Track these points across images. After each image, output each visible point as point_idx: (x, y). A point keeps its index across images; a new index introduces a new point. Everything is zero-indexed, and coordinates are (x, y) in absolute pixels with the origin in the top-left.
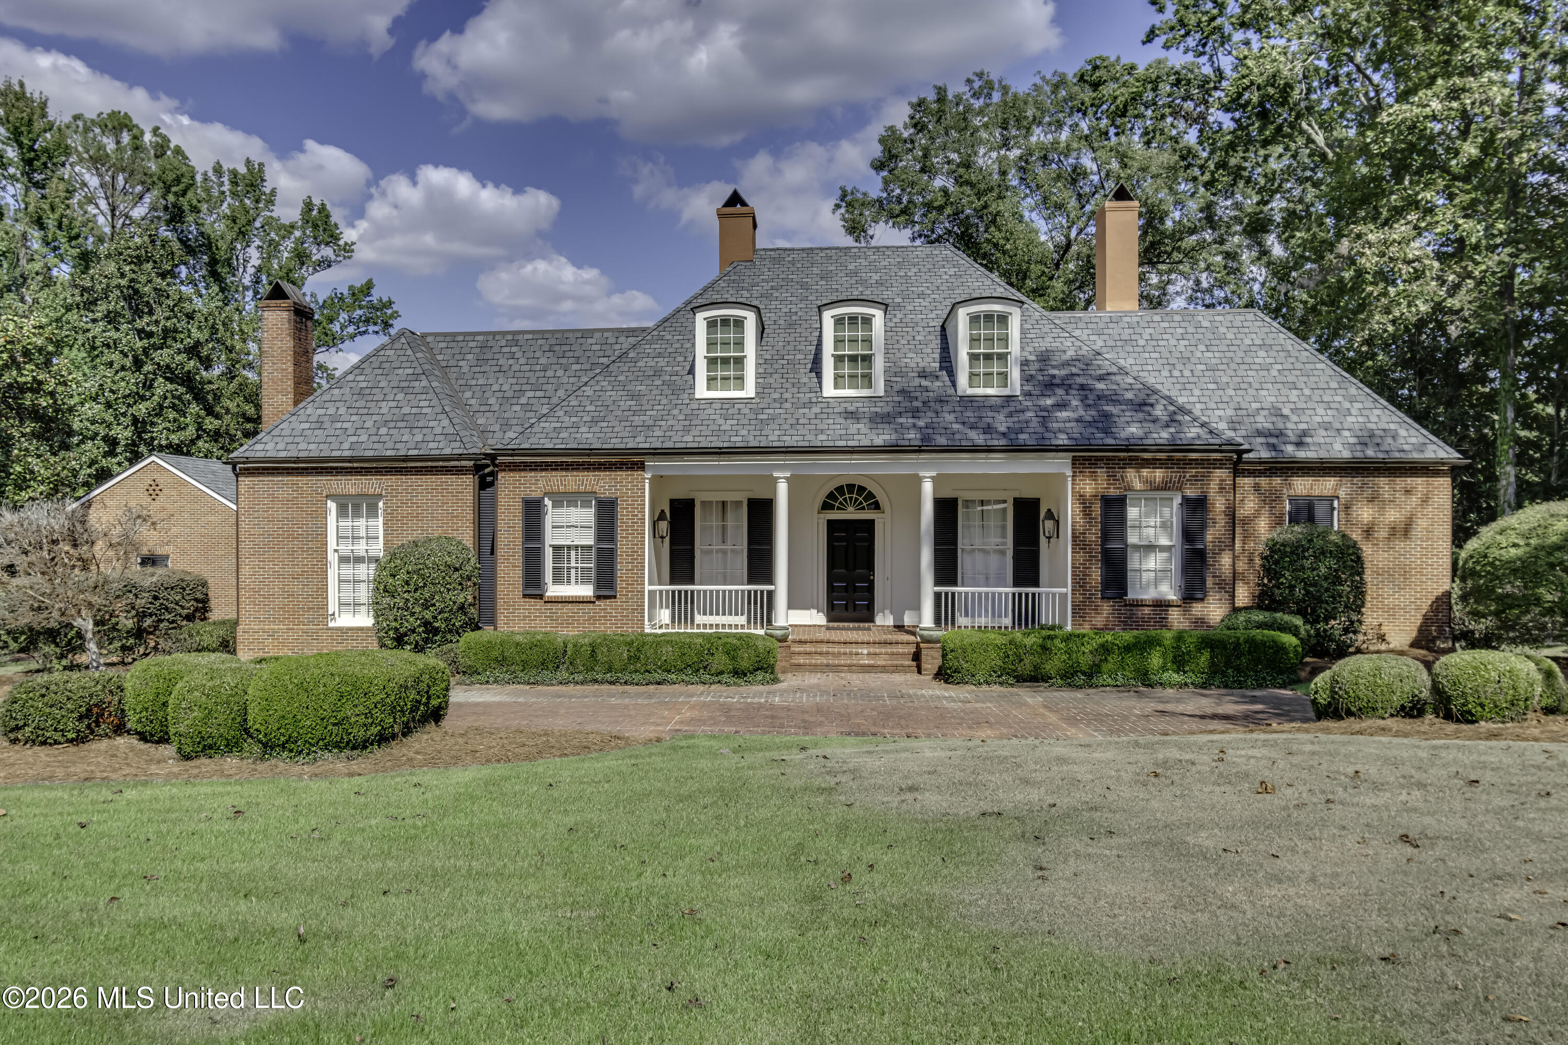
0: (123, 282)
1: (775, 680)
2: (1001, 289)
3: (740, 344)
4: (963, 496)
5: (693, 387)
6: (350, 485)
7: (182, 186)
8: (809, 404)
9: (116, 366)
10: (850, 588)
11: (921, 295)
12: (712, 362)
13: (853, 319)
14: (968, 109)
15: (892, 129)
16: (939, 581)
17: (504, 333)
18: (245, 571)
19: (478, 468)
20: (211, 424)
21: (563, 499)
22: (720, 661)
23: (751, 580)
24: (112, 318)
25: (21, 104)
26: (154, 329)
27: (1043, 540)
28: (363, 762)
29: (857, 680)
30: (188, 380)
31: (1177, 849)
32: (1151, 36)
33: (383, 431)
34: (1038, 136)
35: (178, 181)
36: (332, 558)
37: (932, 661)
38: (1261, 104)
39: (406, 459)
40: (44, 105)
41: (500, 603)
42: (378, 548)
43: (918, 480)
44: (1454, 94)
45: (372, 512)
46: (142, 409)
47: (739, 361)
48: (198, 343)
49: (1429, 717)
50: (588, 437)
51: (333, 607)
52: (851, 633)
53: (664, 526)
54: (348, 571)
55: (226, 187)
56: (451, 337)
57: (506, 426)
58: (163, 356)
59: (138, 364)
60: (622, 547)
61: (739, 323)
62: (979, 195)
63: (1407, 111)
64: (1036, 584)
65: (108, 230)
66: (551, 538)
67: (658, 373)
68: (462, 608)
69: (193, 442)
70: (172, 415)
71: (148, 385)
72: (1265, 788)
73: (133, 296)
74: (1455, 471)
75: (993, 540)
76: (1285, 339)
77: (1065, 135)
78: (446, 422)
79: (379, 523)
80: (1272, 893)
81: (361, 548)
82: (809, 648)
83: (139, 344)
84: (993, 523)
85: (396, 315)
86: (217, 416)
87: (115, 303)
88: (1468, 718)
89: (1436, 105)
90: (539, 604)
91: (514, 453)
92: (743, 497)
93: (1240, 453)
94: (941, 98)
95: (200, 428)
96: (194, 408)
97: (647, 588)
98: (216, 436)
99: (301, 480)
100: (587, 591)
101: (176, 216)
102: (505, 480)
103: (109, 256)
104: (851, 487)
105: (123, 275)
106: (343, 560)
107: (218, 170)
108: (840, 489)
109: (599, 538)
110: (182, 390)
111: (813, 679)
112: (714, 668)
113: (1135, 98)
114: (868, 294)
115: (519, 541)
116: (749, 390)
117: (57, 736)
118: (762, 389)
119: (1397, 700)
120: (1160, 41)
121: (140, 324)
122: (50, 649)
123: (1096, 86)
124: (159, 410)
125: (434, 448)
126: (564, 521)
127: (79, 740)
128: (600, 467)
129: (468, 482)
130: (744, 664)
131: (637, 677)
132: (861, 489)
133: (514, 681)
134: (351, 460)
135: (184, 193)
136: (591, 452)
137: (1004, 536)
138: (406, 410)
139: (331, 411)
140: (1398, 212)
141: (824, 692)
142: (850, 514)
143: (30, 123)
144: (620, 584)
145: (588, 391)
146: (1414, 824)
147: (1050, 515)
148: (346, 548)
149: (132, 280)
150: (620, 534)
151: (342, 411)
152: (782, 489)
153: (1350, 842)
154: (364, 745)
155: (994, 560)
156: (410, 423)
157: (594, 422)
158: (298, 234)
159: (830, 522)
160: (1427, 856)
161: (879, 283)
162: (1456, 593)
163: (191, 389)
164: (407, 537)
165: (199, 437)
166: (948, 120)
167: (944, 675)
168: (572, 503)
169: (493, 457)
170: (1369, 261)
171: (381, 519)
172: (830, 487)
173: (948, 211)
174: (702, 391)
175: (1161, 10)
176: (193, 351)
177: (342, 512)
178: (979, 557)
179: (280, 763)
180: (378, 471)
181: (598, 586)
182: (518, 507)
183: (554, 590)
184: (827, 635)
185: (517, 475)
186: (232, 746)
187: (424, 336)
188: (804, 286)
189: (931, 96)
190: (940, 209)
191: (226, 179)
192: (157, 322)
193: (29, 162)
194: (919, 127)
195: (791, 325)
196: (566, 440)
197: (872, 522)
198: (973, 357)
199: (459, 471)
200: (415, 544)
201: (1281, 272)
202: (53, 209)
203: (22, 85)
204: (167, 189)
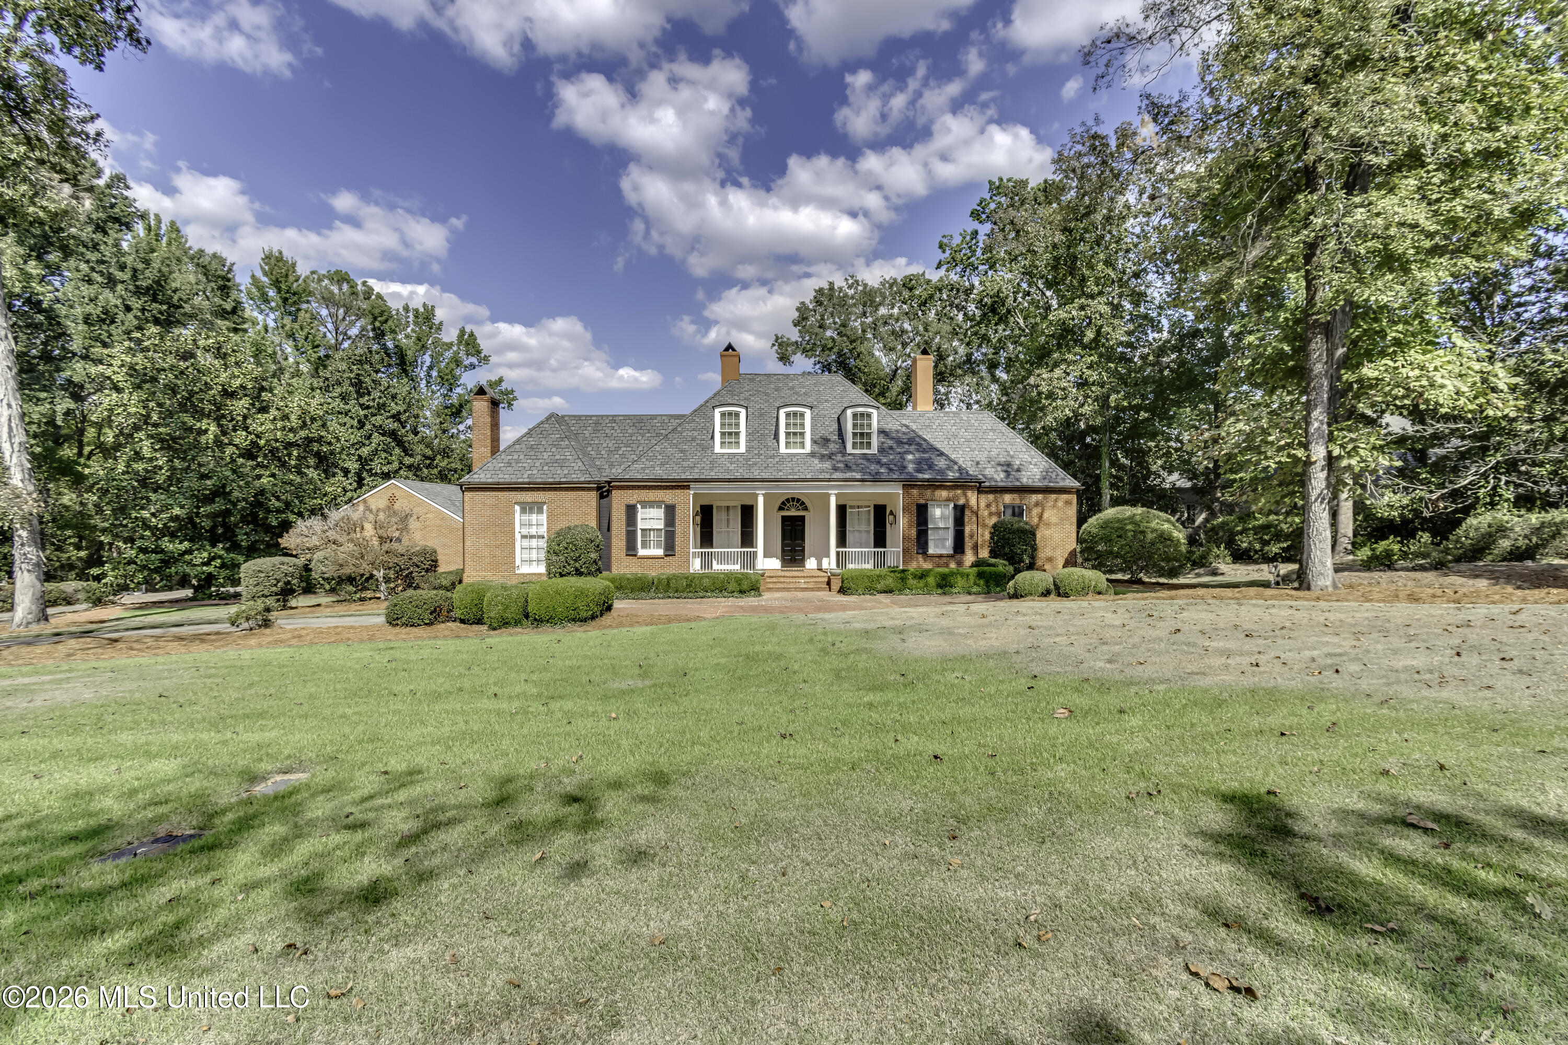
0: (352, 376)
1: (760, 595)
2: (867, 399)
3: (737, 425)
4: (849, 503)
5: (713, 447)
6: (529, 497)
7: (384, 318)
8: (773, 457)
9: (348, 425)
10: (793, 551)
11: (826, 401)
12: (723, 434)
13: (795, 414)
14: (846, 295)
15: (803, 303)
16: (838, 547)
17: (608, 416)
18: (468, 543)
19: (599, 488)
20: (408, 460)
21: (646, 504)
22: (732, 586)
23: (743, 546)
24: (344, 397)
25: (281, 264)
26: (371, 404)
27: (888, 525)
28: (586, 627)
29: (800, 595)
30: (393, 434)
31: (951, 633)
32: (939, 266)
33: (546, 468)
34: (883, 311)
35: (381, 314)
36: (518, 536)
37: (836, 584)
38: (992, 305)
39: (560, 483)
40: (294, 265)
41: (613, 559)
42: (543, 530)
43: (828, 495)
44: (1082, 308)
45: (540, 511)
46: (365, 451)
47: (737, 434)
48: (399, 413)
49: (1052, 596)
50: (660, 473)
51: (518, 562)
52: (793, 572)
53: (698, 519)
54: (526, 543)
55: (411, 319)
56: (579, 417)
57: (612, 466)
58: (378, 420)
59: (361, 425)
60: (679, 529)
61: (737, 415)
62: (852, 342)
63: (1063, 315)
64: (885, 547)
65: (333, 341)
66: (641, 525)
67: (694, 439)
68: (595, 562)
69: (396, 472)
70: (384, 455)
71: (369, 437)
72: (984, 616)
73: (358, 384)
74: (1078, 492)
75: (863, 527)
76: (1002, 426)
77: (896, 311)
78: (580, 464)
79: (544, 518)
80: (983, 643)
81: (533, 531)
82: (774, 580)
83: (362, 413)
84: (864, 517)
85: (515, 399)
86: (411, 456)
87: (346, 387)
88: (1066, 595)
89: (1074, 313)
90: (634, 559)
91: (620, 480)
92: (738, 504)
93: (980, 483)
94: (831, 288)
95: (401, 463)
96: (397, 451)
97: (692, 550)
98: (410, 467)
99: (500, 494)
100: (660, 552)
101: (380, 335)
102: (615, 494)
103: (342, 359)
104: (793, 499)
105: (351, 371)
106: (524, 537)
107: (406, 309)
108: (788, 500)
109: (666, 525)
110: (389, 440)
111: (778, 595)
112: (730, 588)
113: (931, 297)
114: (800, 400)
115: (624, 527)
116: (742, 449)
117: (420, 622)
118: (749, 449)
119: (1040, 590)
120: (944, 268)
121: (362, 401)
122: (351, 588)
123: (911, 289)
124: (375, 452)
125: (574, 477)
126: (648, 516)
127: (430, 624)
128: (667, 488)
129: (594, 495)
130: (745, 587)
131: (691, 595)
132: (798, 500)
133: (627, 598)
134: (529, 483)
135: (386, 321)
136: (662, 480)
137: (869, 524)
138: (558, 457)
139: (516, 457)
140: (1056, 365)
141: (786, 600)
142: (793, 513)
143: (287, 276)
144: (677, 548)
145: (658, 448)
146: (1034, 624)
147: (891, 513)
148: (525, 531)
149: (358, 375)
150: (677, 523)
151: (522, 457)
152: (761, 500)
153: (1011, 629)
154: (584, 620)
155: (864, 536)
156: (561, 464)
157: (662, 464)
158: (455, 348)
159: (783, 517)
160: (1036, 632)
161: (806, 394)
162: (1078, 550)
163: (395, 440)
164: (562, 524)
165: (400, 468)
166: (835, 301)
167: (842, 591)
168: (652, 507)
169: (609, 483)
170: (1044, 389)
171: (545, 515)
172: (783, 499)
173: (835, 350)
174: (718, 449)
175: (944, 252)
176: (396, 417)
177: (523, 511)
178: (856, 534)
179: (547, 627)
180: (544, 489)
181: (666, 549)
182: (623, 509)
183: (641, 552)
184: (783, 574)
185: (622, 492)
186: (517, 623)
187: (563, 417)
188: (767, 394)
189: (826, 286)
190: (830, 349)
191: (411, 314)
192: (374, 400)
193: (285, 300)
194: (819, 303)
195: (761, 415)
196: (648, 474)
197: (803, 517)
198: (855, 434)
199: (589, 489)
200: (569, 528)
201: (1004, 391)
202: (302, 329)
203: (281, 253)
204: (375, 318)
